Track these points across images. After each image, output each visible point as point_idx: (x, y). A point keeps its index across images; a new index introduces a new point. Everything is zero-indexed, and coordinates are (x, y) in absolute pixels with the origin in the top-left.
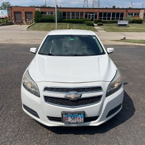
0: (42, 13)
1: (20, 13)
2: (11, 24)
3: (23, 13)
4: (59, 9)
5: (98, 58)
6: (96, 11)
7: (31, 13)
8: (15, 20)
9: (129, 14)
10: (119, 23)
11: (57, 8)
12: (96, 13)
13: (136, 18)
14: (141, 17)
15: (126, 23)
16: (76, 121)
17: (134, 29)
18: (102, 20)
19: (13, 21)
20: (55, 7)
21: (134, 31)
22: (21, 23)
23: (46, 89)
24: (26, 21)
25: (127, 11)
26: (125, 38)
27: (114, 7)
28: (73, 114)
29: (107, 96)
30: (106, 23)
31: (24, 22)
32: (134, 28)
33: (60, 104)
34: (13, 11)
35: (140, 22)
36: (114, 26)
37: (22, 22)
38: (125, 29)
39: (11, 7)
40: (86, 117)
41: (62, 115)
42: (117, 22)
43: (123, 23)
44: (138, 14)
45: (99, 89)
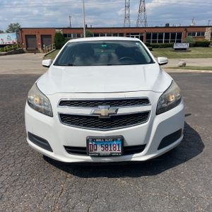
0: (65, 35)
1: (34, 36)
2: (21, 52)
3: (38, 37)
4: (89, 30)
5: (144, 68)
6: (142, 31)
7: (50, 36)
8: (27, 47)
9: (189, 34)
10: (175, 47)
11: (86, 28)
12: (142, 33)
13: (200, 40)
14: (207, 37)
15: (185, 46)
16: (109, 152)
17: (198, 55)
18: (151, 44)
19: (25, 49)
20: (84, 27)
21: (198, 56)
22: (35, 51)
23: (63, 103)
24: (42, 47)
25: (186, 30)
26: (184, 64)
27: (167, 25)
28: (104, 140)
29: (157, 113)
30: (157, 47)
31: (40, 49)
32: (198, 52)
33: (84, 125)
34: (24, 34)
35: (206, 45)
36: (169, 51)
37: (37, 49)
38: (185, 55)
39: (21, 29)
40: (125, 145)
41: (88, 141)
42: (172, 46)
43: (182, 47)
44: (203, 34)
45: (145, 101)
